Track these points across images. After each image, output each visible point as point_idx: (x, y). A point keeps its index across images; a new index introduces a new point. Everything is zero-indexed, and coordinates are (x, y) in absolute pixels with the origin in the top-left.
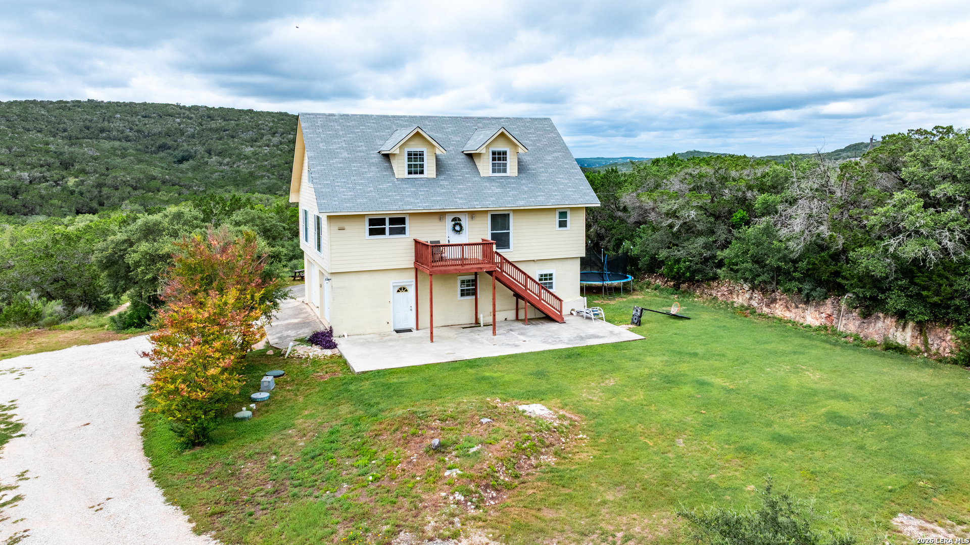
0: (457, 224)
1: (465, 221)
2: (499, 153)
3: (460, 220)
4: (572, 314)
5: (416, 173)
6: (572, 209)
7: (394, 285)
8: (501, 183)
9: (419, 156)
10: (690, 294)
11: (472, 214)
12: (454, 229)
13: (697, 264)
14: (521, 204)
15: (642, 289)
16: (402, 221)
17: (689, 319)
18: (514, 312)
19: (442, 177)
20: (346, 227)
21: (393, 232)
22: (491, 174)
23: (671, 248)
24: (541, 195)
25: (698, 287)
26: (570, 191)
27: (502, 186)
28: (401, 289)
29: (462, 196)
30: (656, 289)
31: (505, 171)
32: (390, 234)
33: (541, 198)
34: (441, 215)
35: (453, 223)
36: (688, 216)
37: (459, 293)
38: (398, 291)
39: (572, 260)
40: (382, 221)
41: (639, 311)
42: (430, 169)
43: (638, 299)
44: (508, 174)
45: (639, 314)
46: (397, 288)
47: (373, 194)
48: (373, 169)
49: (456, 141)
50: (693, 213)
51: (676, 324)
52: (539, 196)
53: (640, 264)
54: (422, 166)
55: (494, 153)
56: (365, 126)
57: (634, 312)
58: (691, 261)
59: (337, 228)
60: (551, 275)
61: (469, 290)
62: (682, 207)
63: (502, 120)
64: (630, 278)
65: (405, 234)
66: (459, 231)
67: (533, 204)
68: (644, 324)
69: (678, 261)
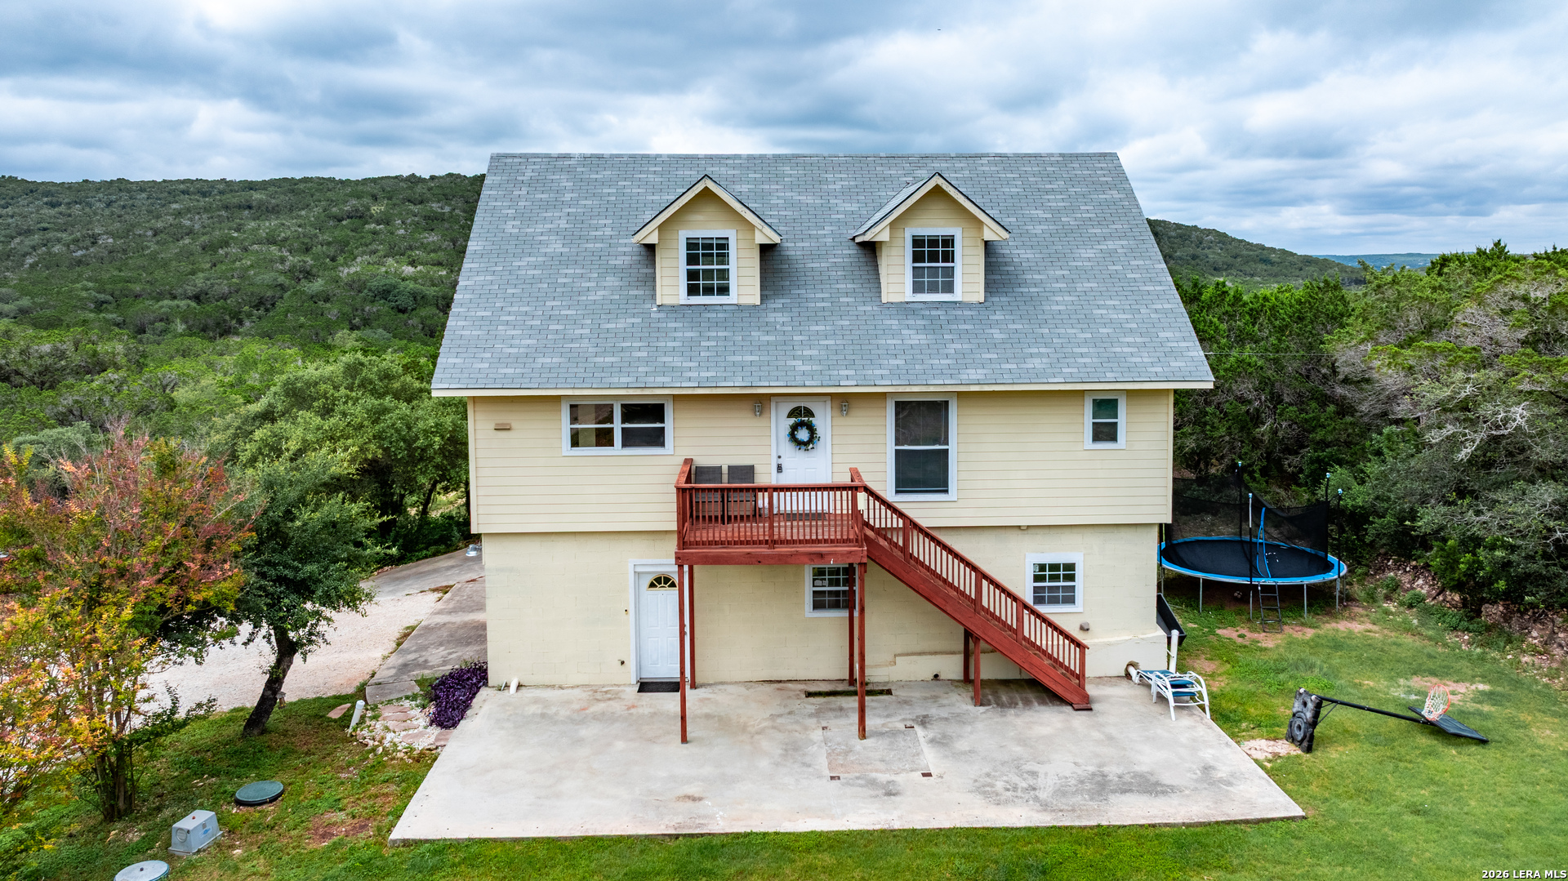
0: (802, 424)
1: (823, 420)
2: (933, 242)
3: (810, 413)
4: (1128, 676)
5: (708, 291)
6: (1131, 394)
7: (639, 569)
8: (932, 319)
9: (718, 249)
10: (1509, 641)
11: (844, 402)
12: (793, 436)
13: (1530, 558)
14: (973, 378)
15: (1372, 598)
16: (655, 412)
17: (1483, 742)
18: (960, 659)
19: (779, 303)
20: (514, 425)
21: (631, 439)
22: (908, 295)
23: (1453, 503)
24: (1040, 355)
25: (1536, 620)
26: (1129, 345)
27: (934, 327)
28: (658, 580)
29: (814, 352)
30: (1411, 606)
31: (949, 288)
32: (624, 445)
33: (1037, 363)
34: (759, 403)
35: (792, 421)
36: (1506, 421)
37: (808, 599)
38: (652, 585)
39: (1132, 530)
40: (603, 412)
41: (1310, 705)
42: (744, 281)
43: (1350, 635)
44: (958, 295)
45: (1309, 715)
46: (650, 579)
47: (585, 343)
48: (611, 281)
49: (845, 213)
50: (1520, 414)
51: (1431, 762)
52: (1031, 355)
53: (1371, 531)
54: (724, 274)
55: (917, 242)
56: (632, 180)
57: (1297, 706)
58: (1513, 548)
59: (493, 427)
60: (1070, 567)
61: (837, 593)
62: (1490, 392)
63: (984, 161)
64: (1340, 569)
65: (662, 444)
66: (806, 444)
67: (1007, 378)
68: (1329, 741)
69: (1473, 543)
